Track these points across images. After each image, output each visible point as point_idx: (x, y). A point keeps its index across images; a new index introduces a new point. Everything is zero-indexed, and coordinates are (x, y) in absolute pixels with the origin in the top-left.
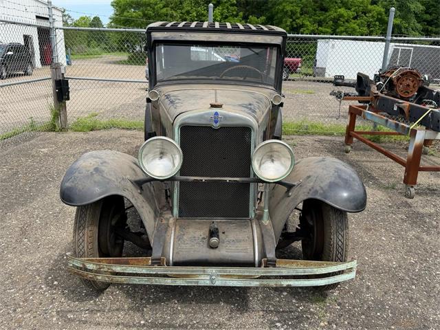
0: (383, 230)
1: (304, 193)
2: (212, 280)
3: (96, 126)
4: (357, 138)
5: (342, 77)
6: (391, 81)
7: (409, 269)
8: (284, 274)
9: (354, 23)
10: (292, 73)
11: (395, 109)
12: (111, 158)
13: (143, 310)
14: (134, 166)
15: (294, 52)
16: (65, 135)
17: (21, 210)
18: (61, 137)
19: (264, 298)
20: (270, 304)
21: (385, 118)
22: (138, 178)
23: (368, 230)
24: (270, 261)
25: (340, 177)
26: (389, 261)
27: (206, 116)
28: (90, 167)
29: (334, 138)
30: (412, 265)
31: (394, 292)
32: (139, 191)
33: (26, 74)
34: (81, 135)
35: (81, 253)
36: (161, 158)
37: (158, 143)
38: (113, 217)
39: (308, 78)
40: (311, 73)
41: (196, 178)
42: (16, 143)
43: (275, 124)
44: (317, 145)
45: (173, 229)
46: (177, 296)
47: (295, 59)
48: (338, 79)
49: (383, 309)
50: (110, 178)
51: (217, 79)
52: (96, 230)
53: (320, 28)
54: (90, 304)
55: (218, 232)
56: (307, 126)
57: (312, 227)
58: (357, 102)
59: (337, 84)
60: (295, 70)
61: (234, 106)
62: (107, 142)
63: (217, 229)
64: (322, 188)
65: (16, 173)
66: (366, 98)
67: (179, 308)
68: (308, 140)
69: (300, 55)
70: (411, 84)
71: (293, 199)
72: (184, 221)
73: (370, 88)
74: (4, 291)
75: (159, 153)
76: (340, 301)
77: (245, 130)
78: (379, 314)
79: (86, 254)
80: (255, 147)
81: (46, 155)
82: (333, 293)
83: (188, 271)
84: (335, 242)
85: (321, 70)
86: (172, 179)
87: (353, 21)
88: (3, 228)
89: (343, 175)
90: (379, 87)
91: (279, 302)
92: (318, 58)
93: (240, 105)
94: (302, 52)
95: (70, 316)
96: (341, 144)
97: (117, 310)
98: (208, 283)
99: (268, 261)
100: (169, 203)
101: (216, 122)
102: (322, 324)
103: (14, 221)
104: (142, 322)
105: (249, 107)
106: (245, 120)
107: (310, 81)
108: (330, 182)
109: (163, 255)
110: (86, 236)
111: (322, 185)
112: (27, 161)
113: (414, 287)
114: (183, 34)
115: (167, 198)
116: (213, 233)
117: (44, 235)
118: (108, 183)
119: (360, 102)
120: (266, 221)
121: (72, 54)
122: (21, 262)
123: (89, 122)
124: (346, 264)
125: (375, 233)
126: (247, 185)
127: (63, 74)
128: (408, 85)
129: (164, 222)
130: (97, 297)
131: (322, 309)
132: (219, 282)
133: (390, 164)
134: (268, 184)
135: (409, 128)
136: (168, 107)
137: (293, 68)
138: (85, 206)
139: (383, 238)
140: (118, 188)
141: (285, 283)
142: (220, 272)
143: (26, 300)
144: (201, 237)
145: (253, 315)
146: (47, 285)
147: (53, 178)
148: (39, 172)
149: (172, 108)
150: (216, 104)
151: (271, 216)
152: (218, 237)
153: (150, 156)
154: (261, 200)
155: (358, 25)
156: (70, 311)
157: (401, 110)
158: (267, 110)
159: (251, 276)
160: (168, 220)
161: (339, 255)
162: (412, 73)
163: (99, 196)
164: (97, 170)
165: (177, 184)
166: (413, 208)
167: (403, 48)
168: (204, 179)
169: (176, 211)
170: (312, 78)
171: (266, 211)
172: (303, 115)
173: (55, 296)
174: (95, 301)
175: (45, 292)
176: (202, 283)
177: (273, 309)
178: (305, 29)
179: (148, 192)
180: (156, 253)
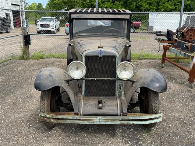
0: (178, 103)
1: (139, 84)
2: (100, 121)
3: (43, 57)
4: (167, 60)
5: (160, 32)
6: (183, 33)
7: (189, 119)
8: (131, 119)
9: (167, 4)
10: (137, 29)
11: (185, 46)
12: (55, 70)
13: (70, 136)
14: (65, 74)
15: (138, 19)
16: (29, 61)
17: (12, 95)
18: (27, 62)
19: (123, 131)
20: (125, 134)
21: (180, 51)
22: (67, 79)
23: (171, 102)
24: (125, 114)
25: (155, 77)
26: (179, 116)
27: (96, 52)
28: (47, 74)
29: (156, 61)
30: (190, 117)
31: (181, 129)
32: (68, 84)
33: (7, 32)
34: (36, 61)
35: (43, 111)
36: (77, 70)
37: (76, 64)
38: (56, 96)
39: (145, 31)
40: (146, 29)
41: (92, 79)
42: (7, 65)
43: (127, 55)
44: (148, 64)
45: (82, 101)
46: (84, 131)
47: (138, 22)
48: (158, 32)
49: (176, 136)
50: (55, 79)
51: (100, 35)
52: (49, 101)
53: (150, 7)
54: (47, 134)
55: (102, 102)
56: (144, 55)
57: (144, 100)
58: (167, 43)
59: (157, 35)
60: (138, 27)
61: (108, 47)
62: (49, 64)
63: (102, 101)
64: (147, 82)
65: (8, 79)
66: (171, 42)
67: (85, 136)
68: (144, 61)
69: (141, 20)
70: (193, 35)
71: (134, 87)
72: (87, 98)
73: (173, 36)
74: (9, 129)
75: (76, 68)
76: (157, 132)
77: (113, 57)
78: (174, 138)
79: (45, 111)
80: (118, 65)
81: (21, 70)
82: (154, 129)
83: (89, 118)
84: (153, 105)
85: (151, 27)
86: (82, 79)
87: (167, 3)
88: (5, 103)
89: (157, 77)
90: (177, 36)
91: (129, 133)
92: (149, 21)
93: (111, 47)
94: (142, 19)
95: (38, 139)
96: (160, 63)
97: (59, 136)
98: (98, 123)
99: (124, 114)
100: (80, 90)
101: (101, 54)
102: (148, 142)
103: (10, 100)
104: (70, 141)
105: (115, 47)
106: (113, 53)
107: (145, 33)
108: (151, 80)
109: (78, 111)
110: (45, 104)
111: (147, 81)
112: (12, 73)
113: (190, 127)
114: (85, 15)
115: (79, 88)
116: (100, 102)
117: (24, 106)
118: (55, 81)
119: (168, 43)
120: (123, 97)
121: (29, 22)
122: (15, 117)
123: (40, 55)
124: (158, 115)
125: (174, 104)
126: (114, 81)
127: (27, 33)
128: (191, 35)
129: (78, 98)
130: (49, 131)
131: (149, 136)
132: (103, 122)
133: (183, 73)
134: (124, 81)
135: (190, 56)
136: (79, 48)
137: (137, 26)
138: (45, 91)
139: (178, 106)
140: (59, 83)
141: (131, 123)
142: (103, 118)
143: (19, 133)
144: (94, 104)
145: (118, 138)
146: (27, 126)
147: (25, 81)
148: (18, 78)
149: (81, 48)
150: (101, 46)
151: (125, 95)
152: (102, 104)
153: (73, 69)
154: (121, 88)
155: (169, 5)
156: (38, 137)
157: (187, 47)
158: (123, 49)
159: (117, 120)
160: (80, 97)
161: (155, 112)
162: (193, 29)
163: (52, 86)
164: (50, 75)
165: (84, 81)
166: (192, 93)
167: (192, 16)
168: (95, 79)
169: (83, 93)
170: (146, 31)
171: (123, 93)
172: (142, 50)
173: (31, 131)
174: (49, 133)
175: (27, 129)
176: (95, 123)
177: (126, 136)
178: (143, 7)
179: (71, 85)
180: (76, 111)
